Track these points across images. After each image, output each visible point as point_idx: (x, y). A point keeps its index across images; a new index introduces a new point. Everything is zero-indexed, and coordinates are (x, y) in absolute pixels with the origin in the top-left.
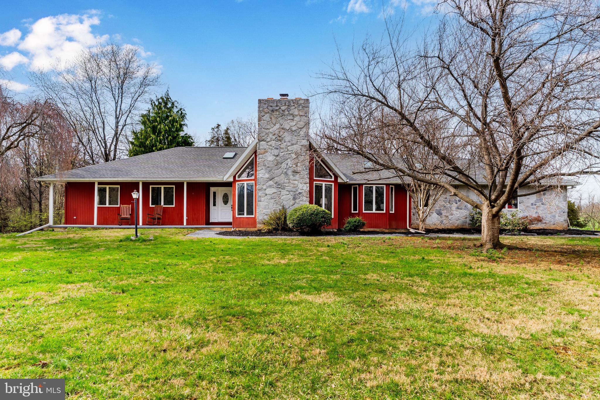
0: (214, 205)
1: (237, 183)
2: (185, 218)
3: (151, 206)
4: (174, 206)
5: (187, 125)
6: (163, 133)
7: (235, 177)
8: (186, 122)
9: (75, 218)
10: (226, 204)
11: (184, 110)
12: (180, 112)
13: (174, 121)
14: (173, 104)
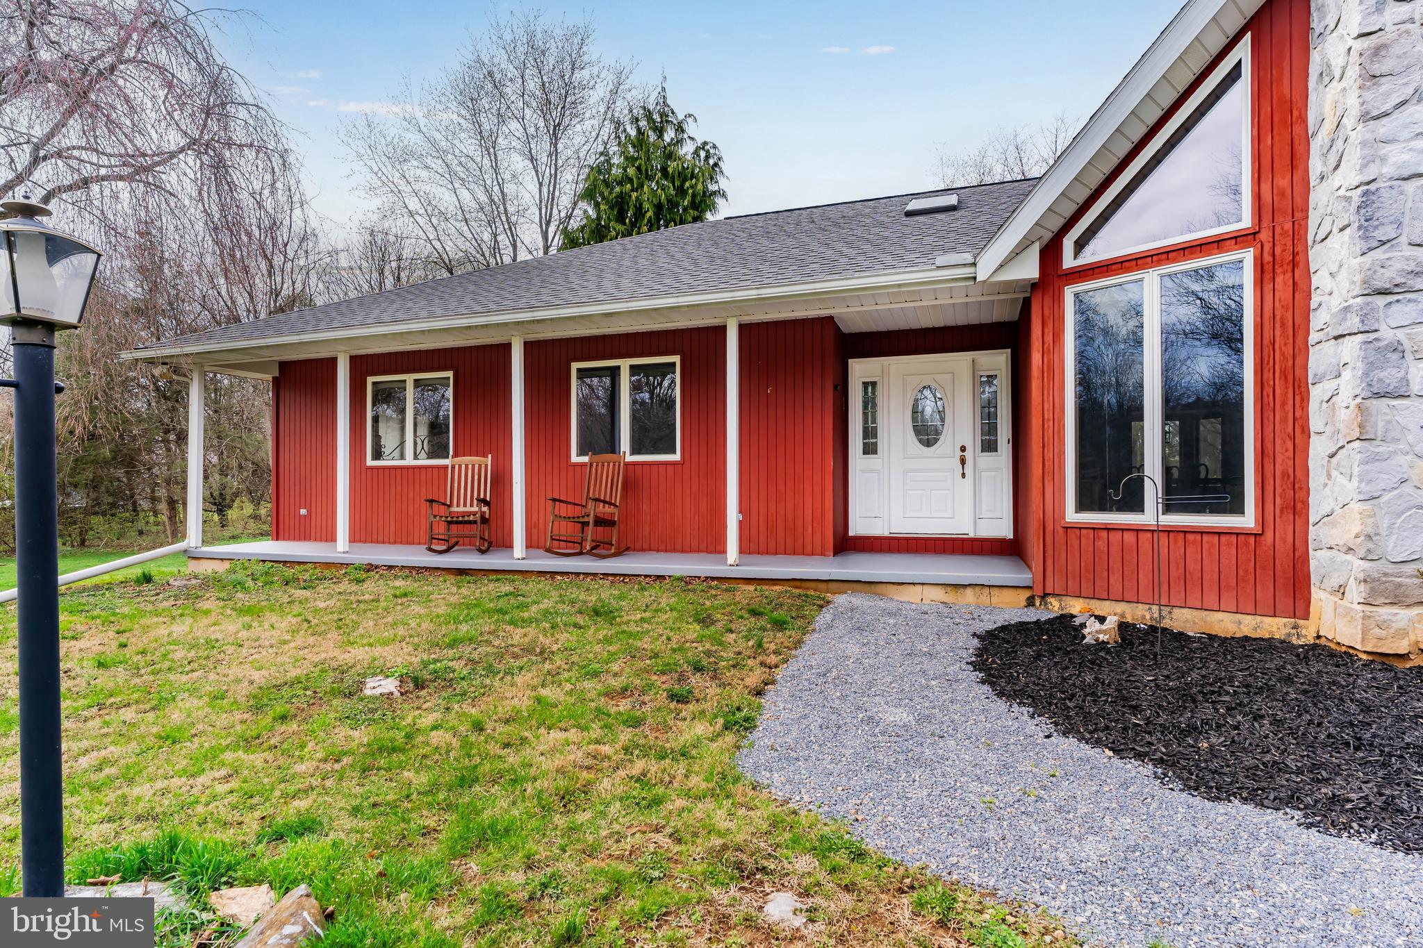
0: (870, 449)
1: (1069, 293)
2: (733, 517)
3: (575, 458)
4: (677, 457)
5: (724, 195)
6: (650, 214)
7: (1051, 253)
8: (723, 183)
9: (303, 512)
10: (928, 444)
11: (715, 147)
12: (703, 154)
13: (685, 175)
14: (680, 129)
